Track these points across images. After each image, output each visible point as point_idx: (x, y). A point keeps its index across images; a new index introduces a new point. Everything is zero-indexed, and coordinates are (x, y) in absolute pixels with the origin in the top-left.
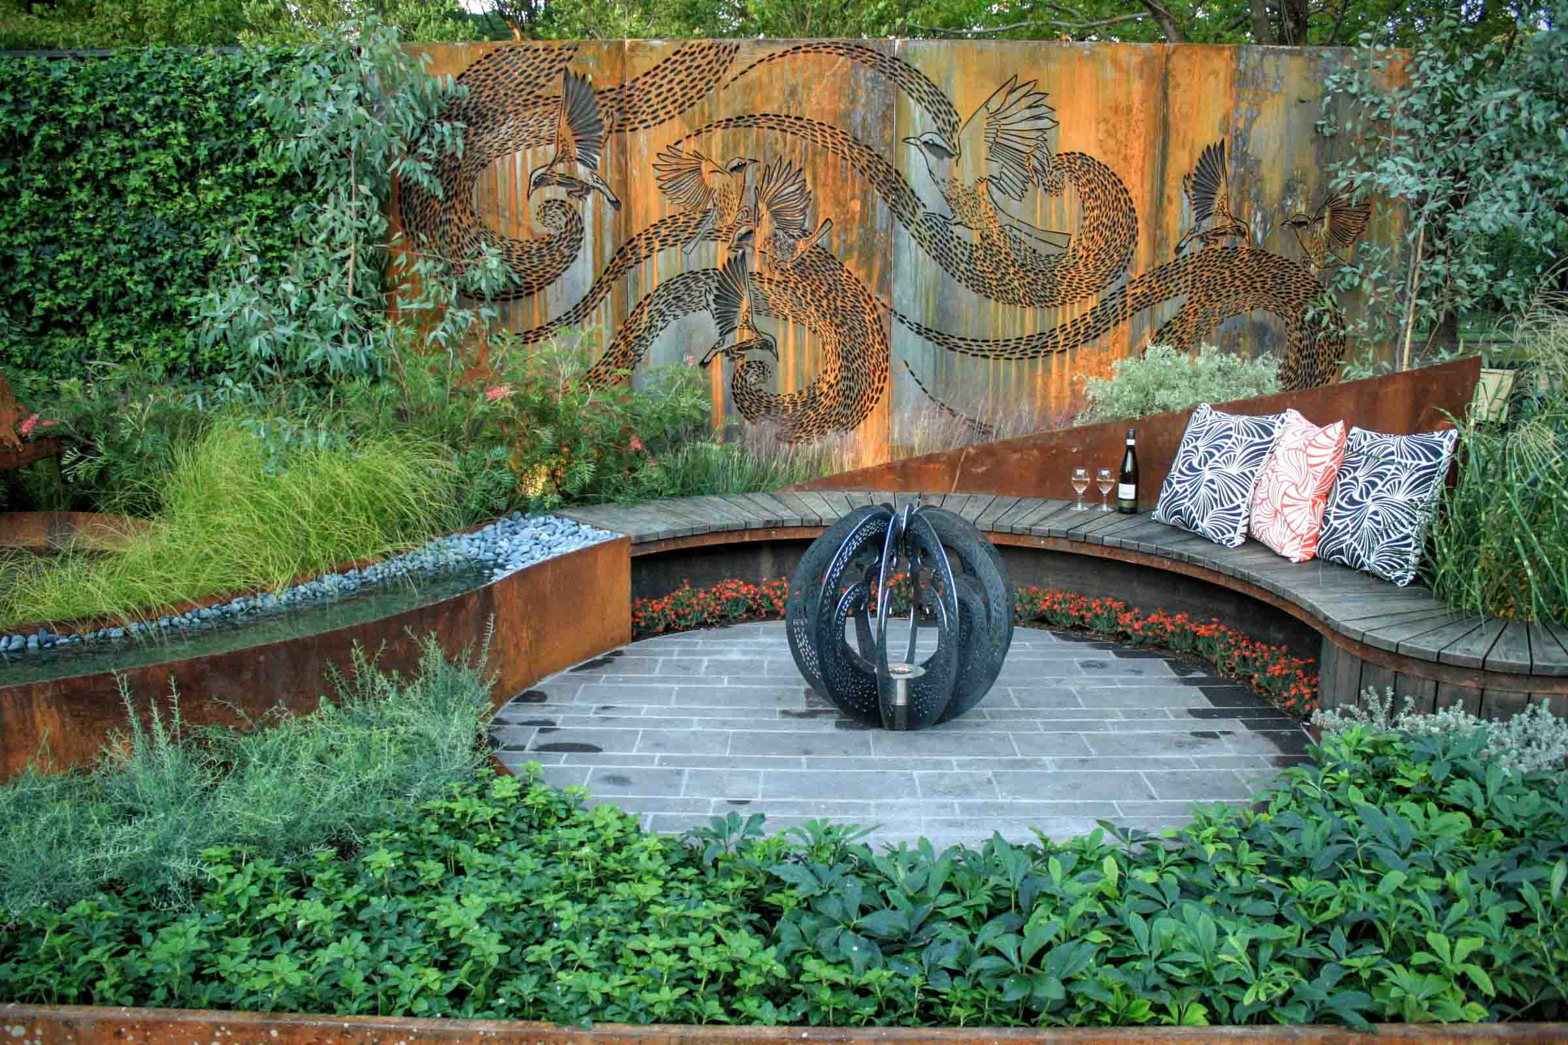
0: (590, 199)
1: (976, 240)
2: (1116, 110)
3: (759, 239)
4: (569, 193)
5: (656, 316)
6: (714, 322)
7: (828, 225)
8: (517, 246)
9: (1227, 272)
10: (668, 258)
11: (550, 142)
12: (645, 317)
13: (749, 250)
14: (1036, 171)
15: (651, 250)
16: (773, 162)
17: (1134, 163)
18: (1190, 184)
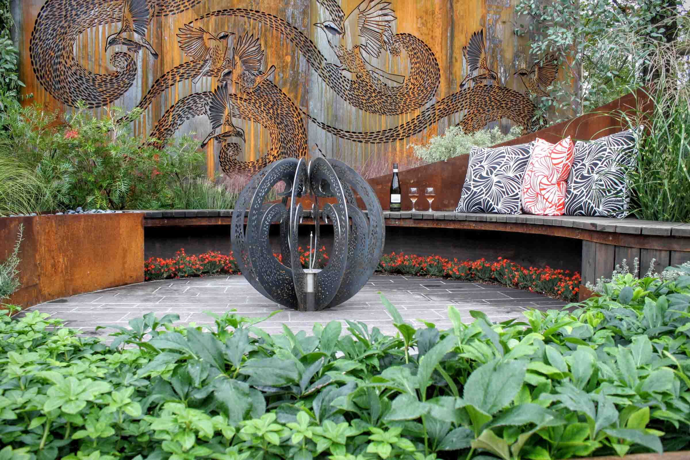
0: (141, 52)
1: (355, 79)
2: (426, 12)
3: (234, 76)
4: (129, 49)
5: (177, 118)
6: (209, 121)
7: (273, 69)
8: (99, 77)
9: (487, 99)
10: (184, 86)
11: (119, 20)
12: (171, 118)
13: (229, 82)
14: (385, 42)
15: (175, 81)
16: (242, 35)
17: (437, 39)
18: (466, 52)
